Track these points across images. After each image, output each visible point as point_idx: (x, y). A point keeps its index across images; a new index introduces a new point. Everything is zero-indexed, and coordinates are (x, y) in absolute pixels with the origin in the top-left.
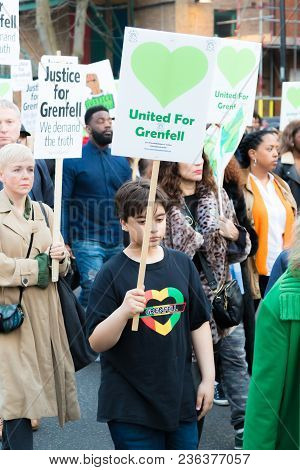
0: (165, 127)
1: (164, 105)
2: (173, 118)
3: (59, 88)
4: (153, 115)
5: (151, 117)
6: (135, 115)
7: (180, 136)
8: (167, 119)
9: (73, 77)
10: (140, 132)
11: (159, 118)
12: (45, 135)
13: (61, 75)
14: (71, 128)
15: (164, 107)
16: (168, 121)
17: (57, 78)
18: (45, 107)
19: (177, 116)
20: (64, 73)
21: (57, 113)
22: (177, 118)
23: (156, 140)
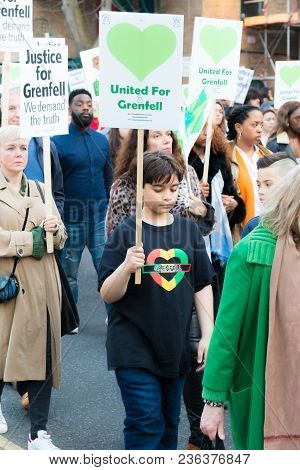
0: (144, 99)
1: (141, 80)
2: (150, 90)
3: (40, 70)
4: (132, 89)
5: (130, 90)
6: (115, 90)
7: (159, 106)
8: (145, 91)
9: (54, 58)
10: (122, 104)
11: (137, 91)
12: (29, 114)
13: (42, 57)
14: (55, 107)
15: (141, 81)
16: (146, 93)
17: (37, 60)
18: (28, 88)
19: (154, 88)
20: (45, 55)
21: (41, 94)
22: (154, 90)
23: (137, 111)
